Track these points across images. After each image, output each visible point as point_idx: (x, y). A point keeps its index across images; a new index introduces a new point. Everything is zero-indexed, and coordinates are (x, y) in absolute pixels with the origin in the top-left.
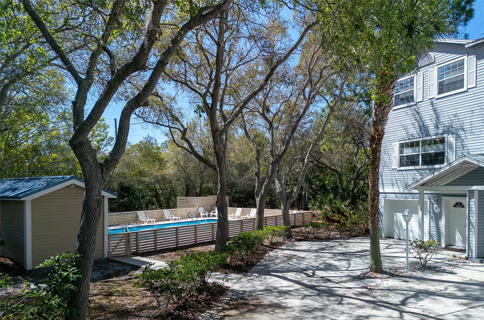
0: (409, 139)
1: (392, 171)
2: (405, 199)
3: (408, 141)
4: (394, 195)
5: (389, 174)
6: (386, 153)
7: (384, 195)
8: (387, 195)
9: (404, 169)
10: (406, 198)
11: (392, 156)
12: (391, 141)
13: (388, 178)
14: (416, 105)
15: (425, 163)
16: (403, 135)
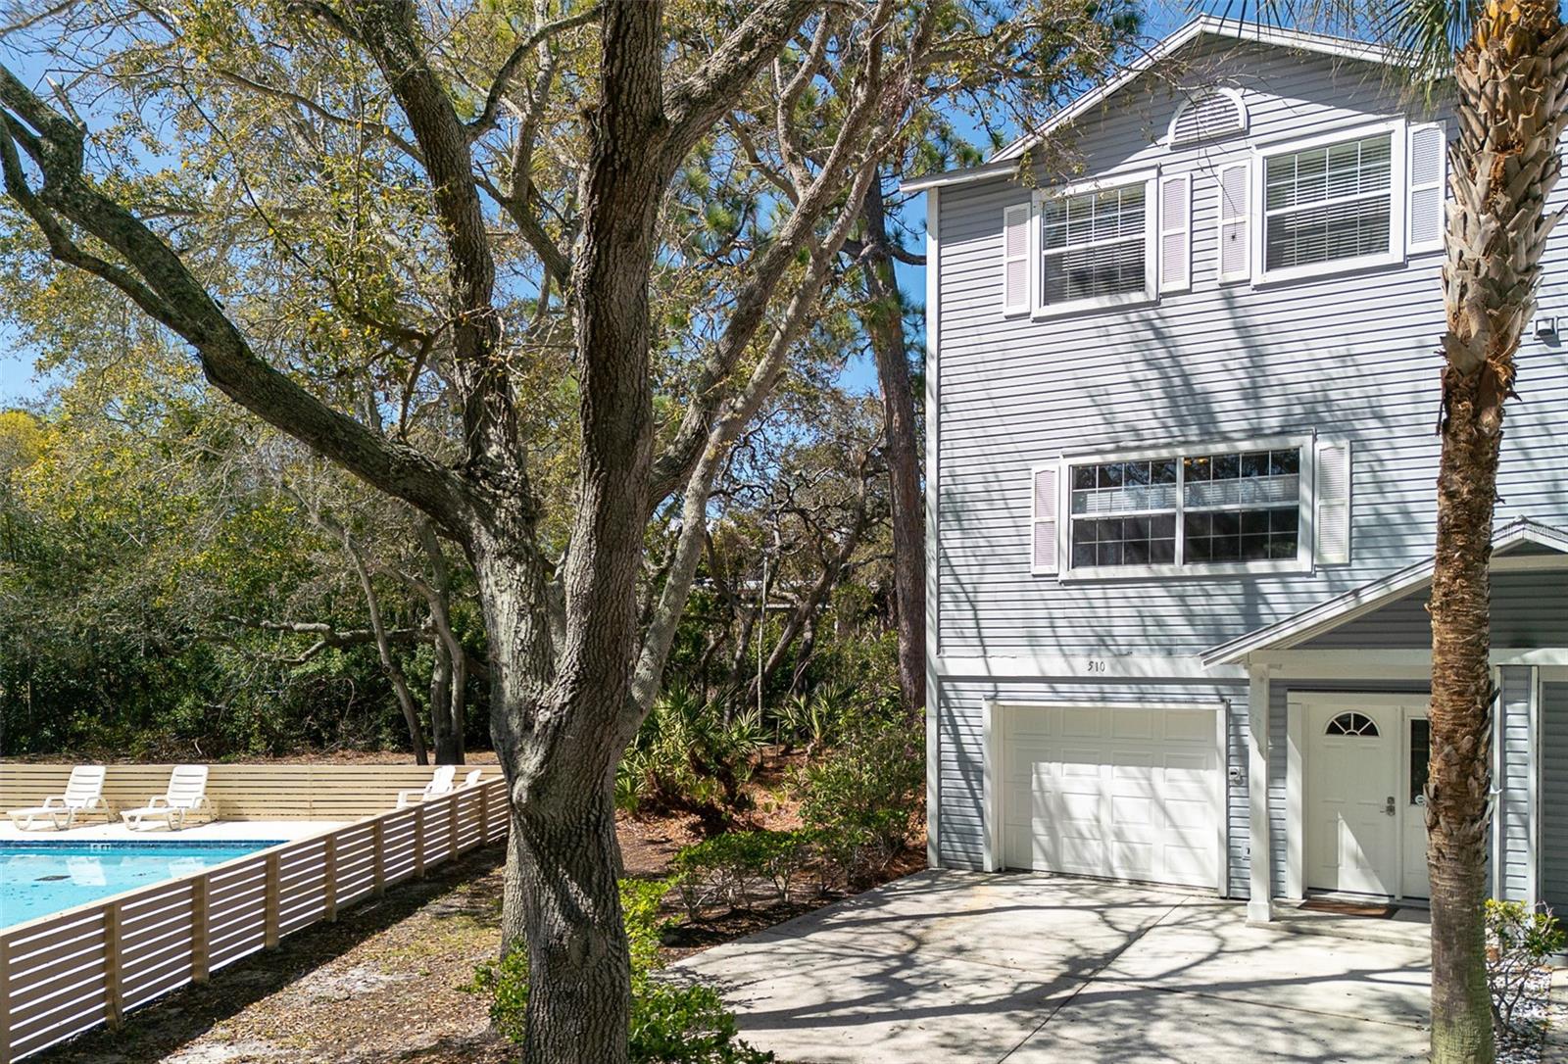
0: (1119, 450)
1: (1032, 587)
2: (1100, 705)
3: (1112, 458)
4: (1043, 687)
5: (1016, 595)
6: (1000, 504)
7: (989, 686)
8: (1002, 686)
9: (1092, 576)
10: (1103, 699)
11: (1032, 521)
12: (1026, 456)
13: (1012, 614)
14: (1156, 304)
15: (1197, 551)
16: (1085, 431)
